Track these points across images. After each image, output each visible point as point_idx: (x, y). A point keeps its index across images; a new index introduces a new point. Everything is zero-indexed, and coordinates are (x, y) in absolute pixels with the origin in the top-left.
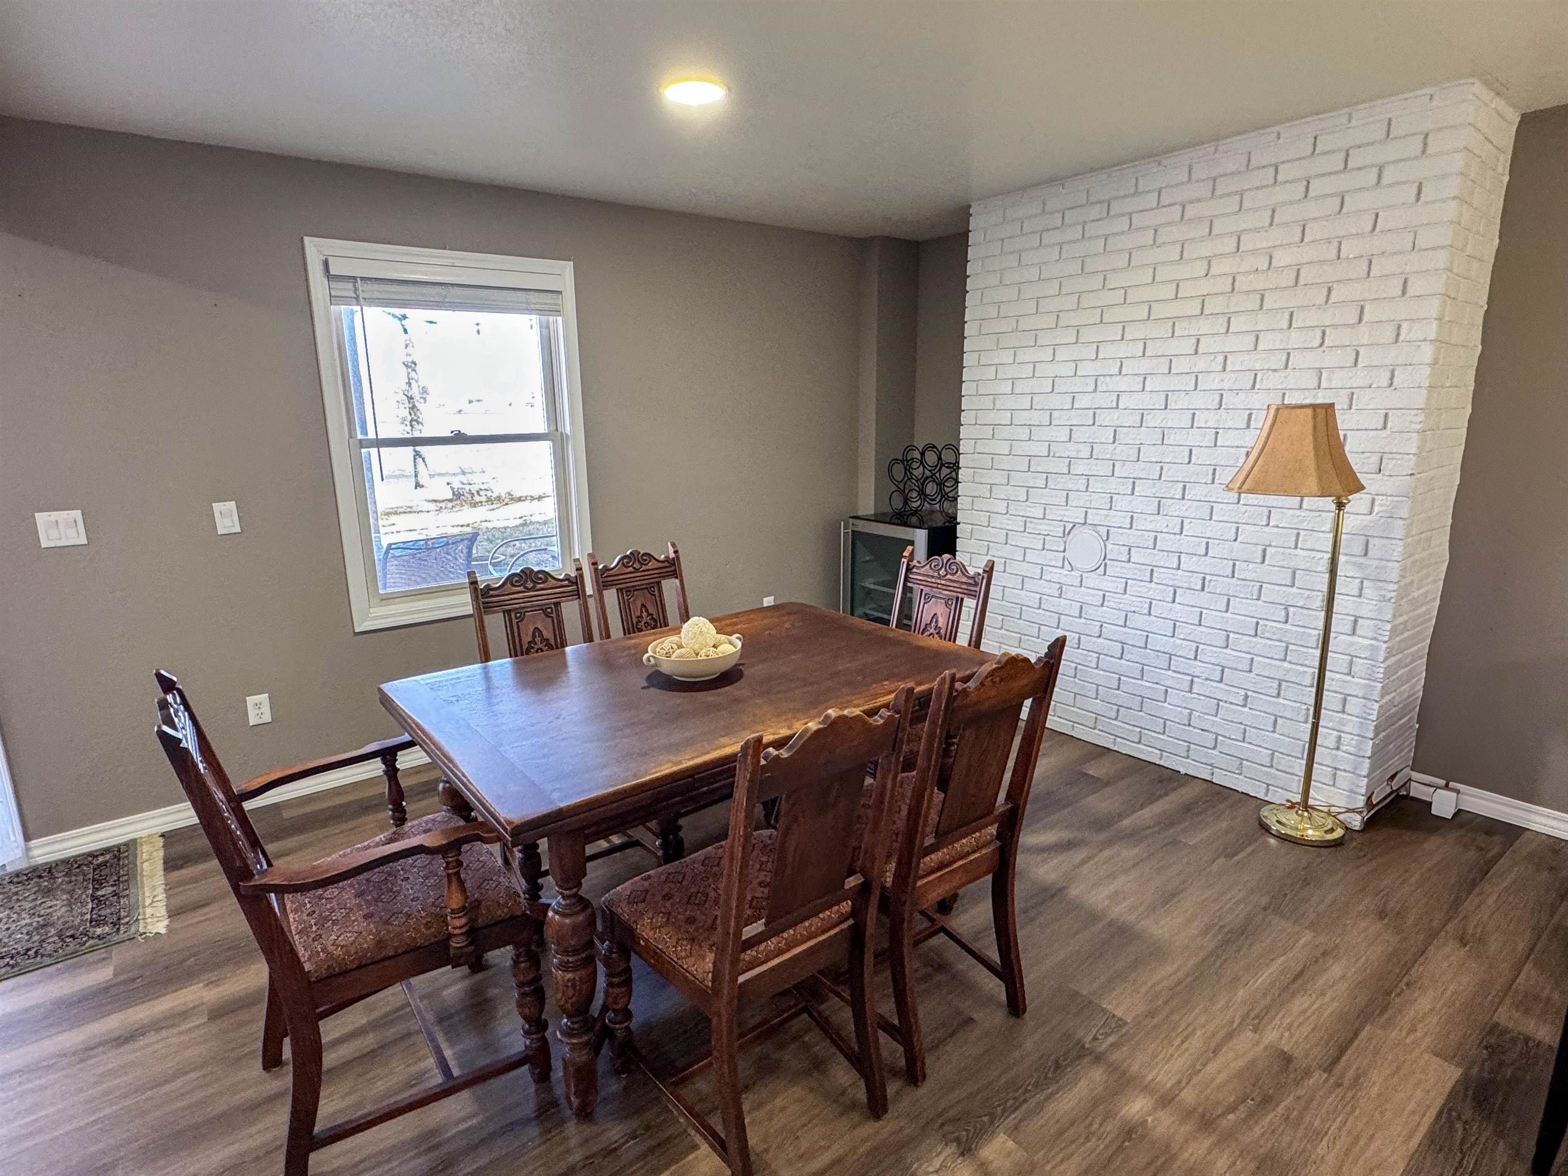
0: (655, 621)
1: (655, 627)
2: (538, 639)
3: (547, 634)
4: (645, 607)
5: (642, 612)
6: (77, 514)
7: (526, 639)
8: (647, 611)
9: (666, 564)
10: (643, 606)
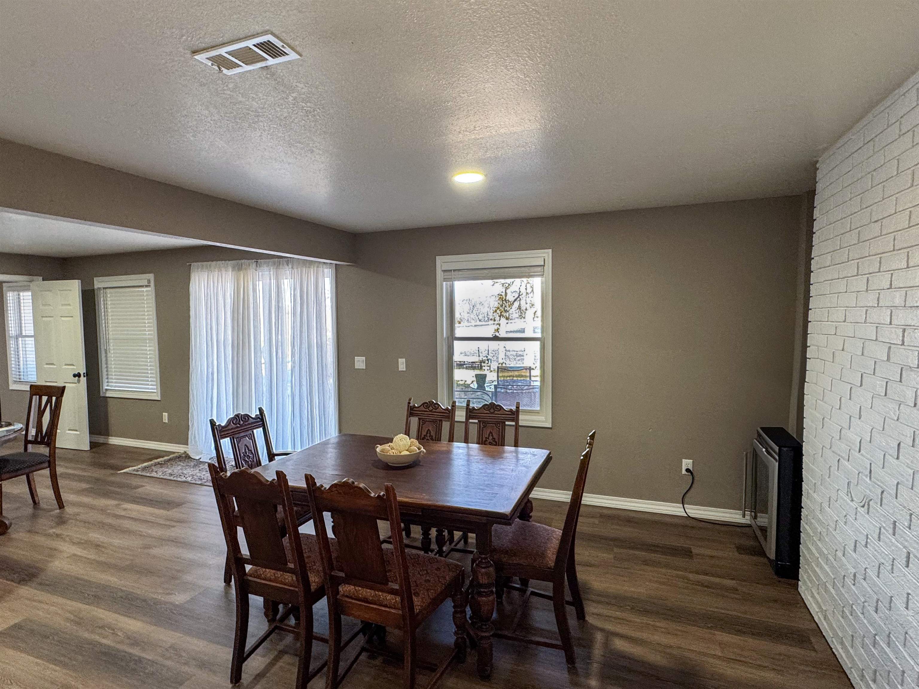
0: (496, 442)
1: (495, 445)
2: (428, 435)
3: (433, 433)
4: (492, 433)
5: (489, 435)
6: (364, 358)
7: (424, 433)
8: (492, 436)
9: (510, 413)
10: (491, 432)
